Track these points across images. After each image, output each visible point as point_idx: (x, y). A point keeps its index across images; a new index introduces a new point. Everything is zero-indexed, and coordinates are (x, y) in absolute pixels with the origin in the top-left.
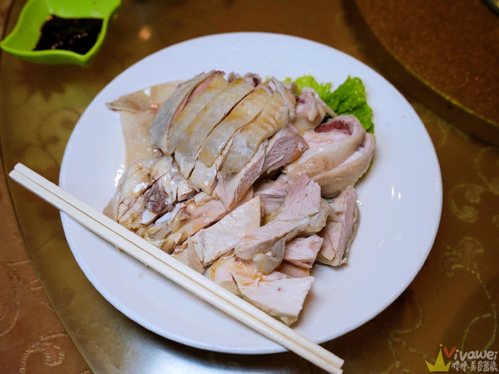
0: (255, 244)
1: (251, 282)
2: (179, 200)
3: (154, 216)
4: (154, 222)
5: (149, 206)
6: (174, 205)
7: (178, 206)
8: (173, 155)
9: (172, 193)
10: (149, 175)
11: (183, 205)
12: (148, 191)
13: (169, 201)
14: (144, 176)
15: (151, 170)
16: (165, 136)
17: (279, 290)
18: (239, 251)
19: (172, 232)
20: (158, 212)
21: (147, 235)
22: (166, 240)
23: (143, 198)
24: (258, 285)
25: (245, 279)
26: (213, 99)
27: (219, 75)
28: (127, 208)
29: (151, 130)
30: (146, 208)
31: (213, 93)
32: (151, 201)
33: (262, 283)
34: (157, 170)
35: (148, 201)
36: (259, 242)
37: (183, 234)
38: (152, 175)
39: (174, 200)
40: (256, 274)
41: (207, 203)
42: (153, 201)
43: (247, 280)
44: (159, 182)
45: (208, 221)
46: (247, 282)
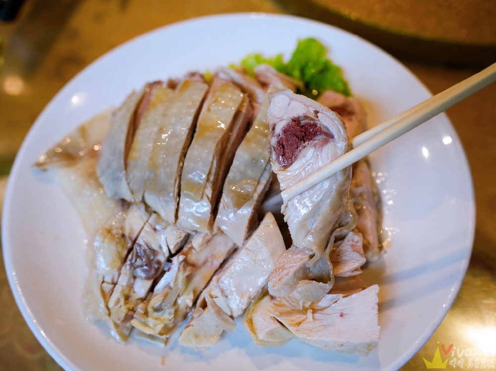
0: (291, 274)
1: (302, 319)
2: (173, 252)
3: (149, 283)
4: (152, 289)
5: (140, 273)
6: (169, 260)
7: (175, 260)
8: (143, 201)
9: (160, 247)
10: (123, 236)
11: (181, 258)
12: (130, 257)
13: (162, 258)
14: (117, 240)
15: (122, 228)
16: (124, 182)
17: (342, 316)
18: (274, 290)
19: (180, 294)
20: (153, 276)
21: (150, 310)
22: (176, 307)
23: (128, 267)
24: (313, 318)
25: (294, 318)
26: (164, 115)
27: (158, 87)
28: (112, 286)
29: (102, 180)
30: (135, 277)
31: (160, 109)
32: (138, 267)
33: (317, 315)
34: (131, 226)
35: (135, 268)
36: (294, 269)
37: (194, 292)
38: (127, 234)
39: (167, 255)
40: (303, 307)
41: (209, 244)
42: (142, 266)
43: (297, 318)
44: (140, 241)
45: (217, 264)
46: (298, 321)
